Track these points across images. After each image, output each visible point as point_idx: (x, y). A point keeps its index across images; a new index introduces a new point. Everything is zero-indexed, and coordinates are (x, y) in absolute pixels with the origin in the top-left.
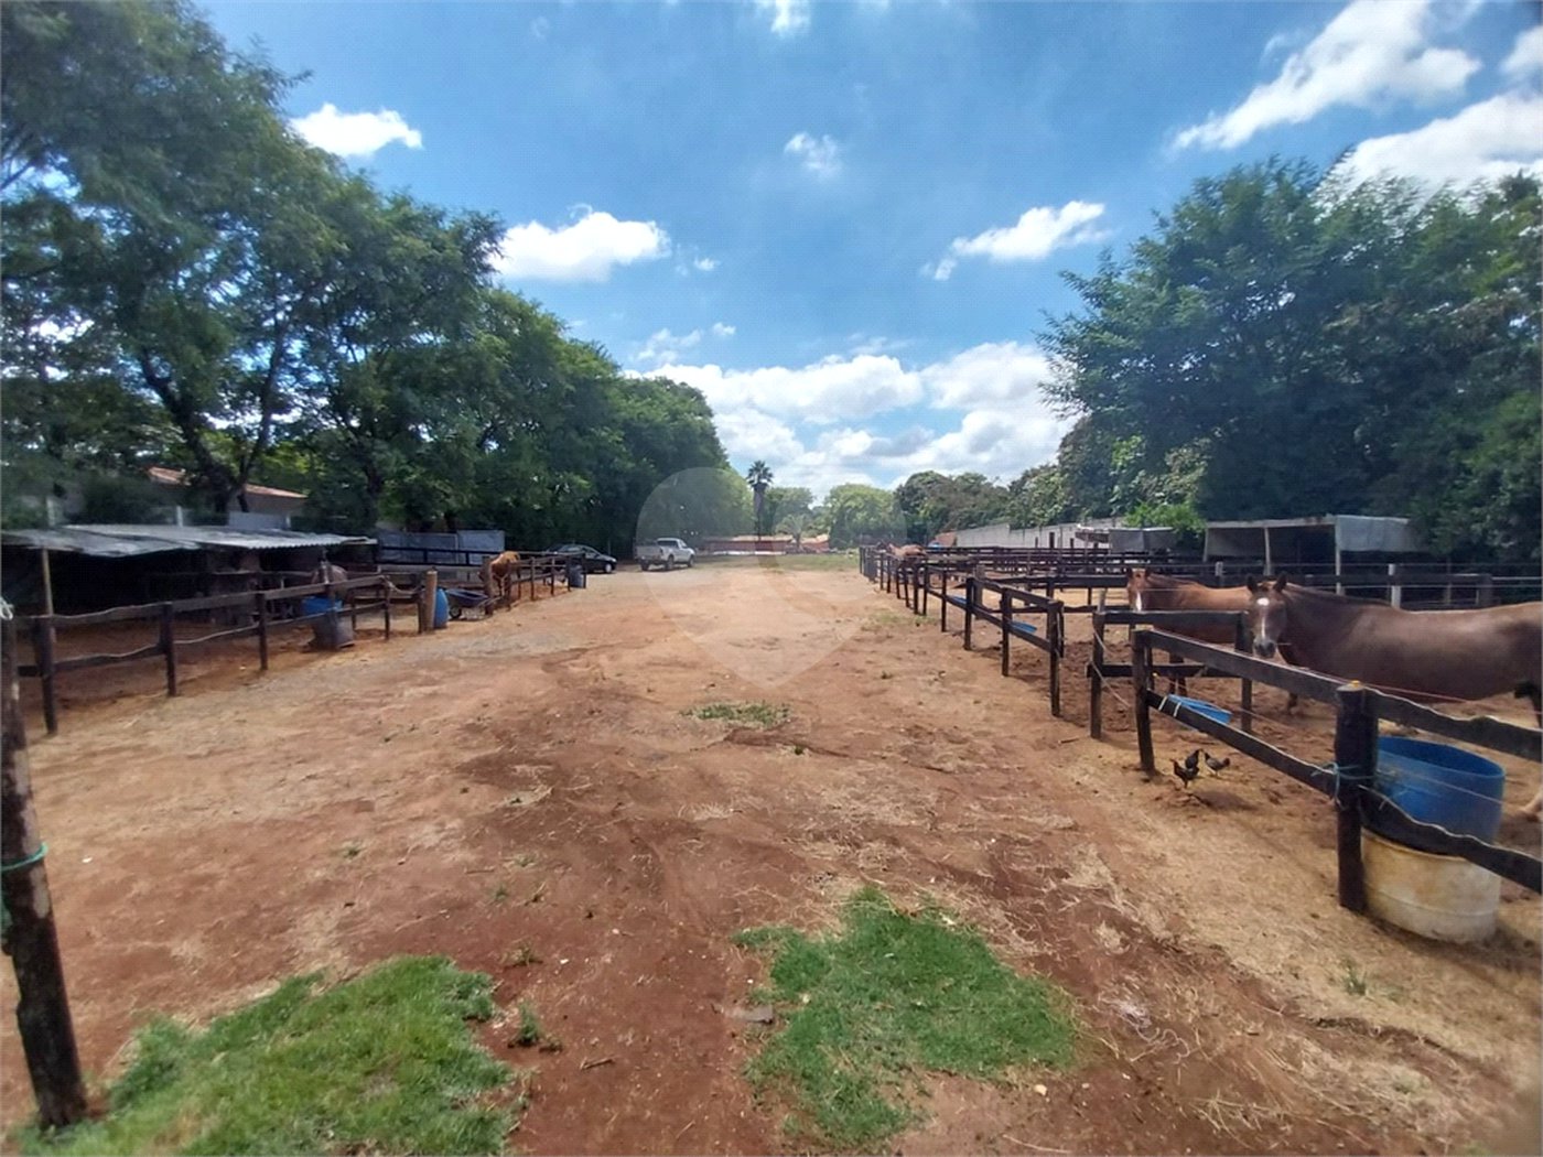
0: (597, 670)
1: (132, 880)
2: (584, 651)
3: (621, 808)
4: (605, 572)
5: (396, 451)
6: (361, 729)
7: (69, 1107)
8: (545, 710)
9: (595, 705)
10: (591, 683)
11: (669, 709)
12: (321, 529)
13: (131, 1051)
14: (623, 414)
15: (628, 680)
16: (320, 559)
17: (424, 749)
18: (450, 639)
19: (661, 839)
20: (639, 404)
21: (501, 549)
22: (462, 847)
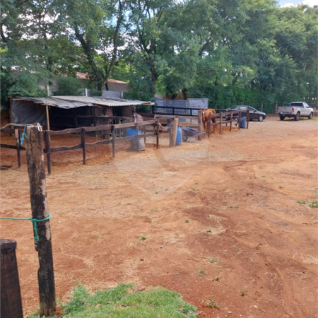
0: (252, 173)
1: (72, 232)
2: (245, 162)
3: (261, 246)
4: (259, 121)
5: (164, 61)
6: (147, 186)
7: (50, 310)
8: (224, 190)
9: (250, 191)
10: (248, 179)
11: (291, 198)
12: (134, 98)
13: (71, 294)
14: (277, 29)
15: (269, 180)
16: (133, 112)
17: (171, 199)
18: (183, 151)
19: (282, 268)
20: (287, 22)
21: (206, 108)
22: (186, 247)
